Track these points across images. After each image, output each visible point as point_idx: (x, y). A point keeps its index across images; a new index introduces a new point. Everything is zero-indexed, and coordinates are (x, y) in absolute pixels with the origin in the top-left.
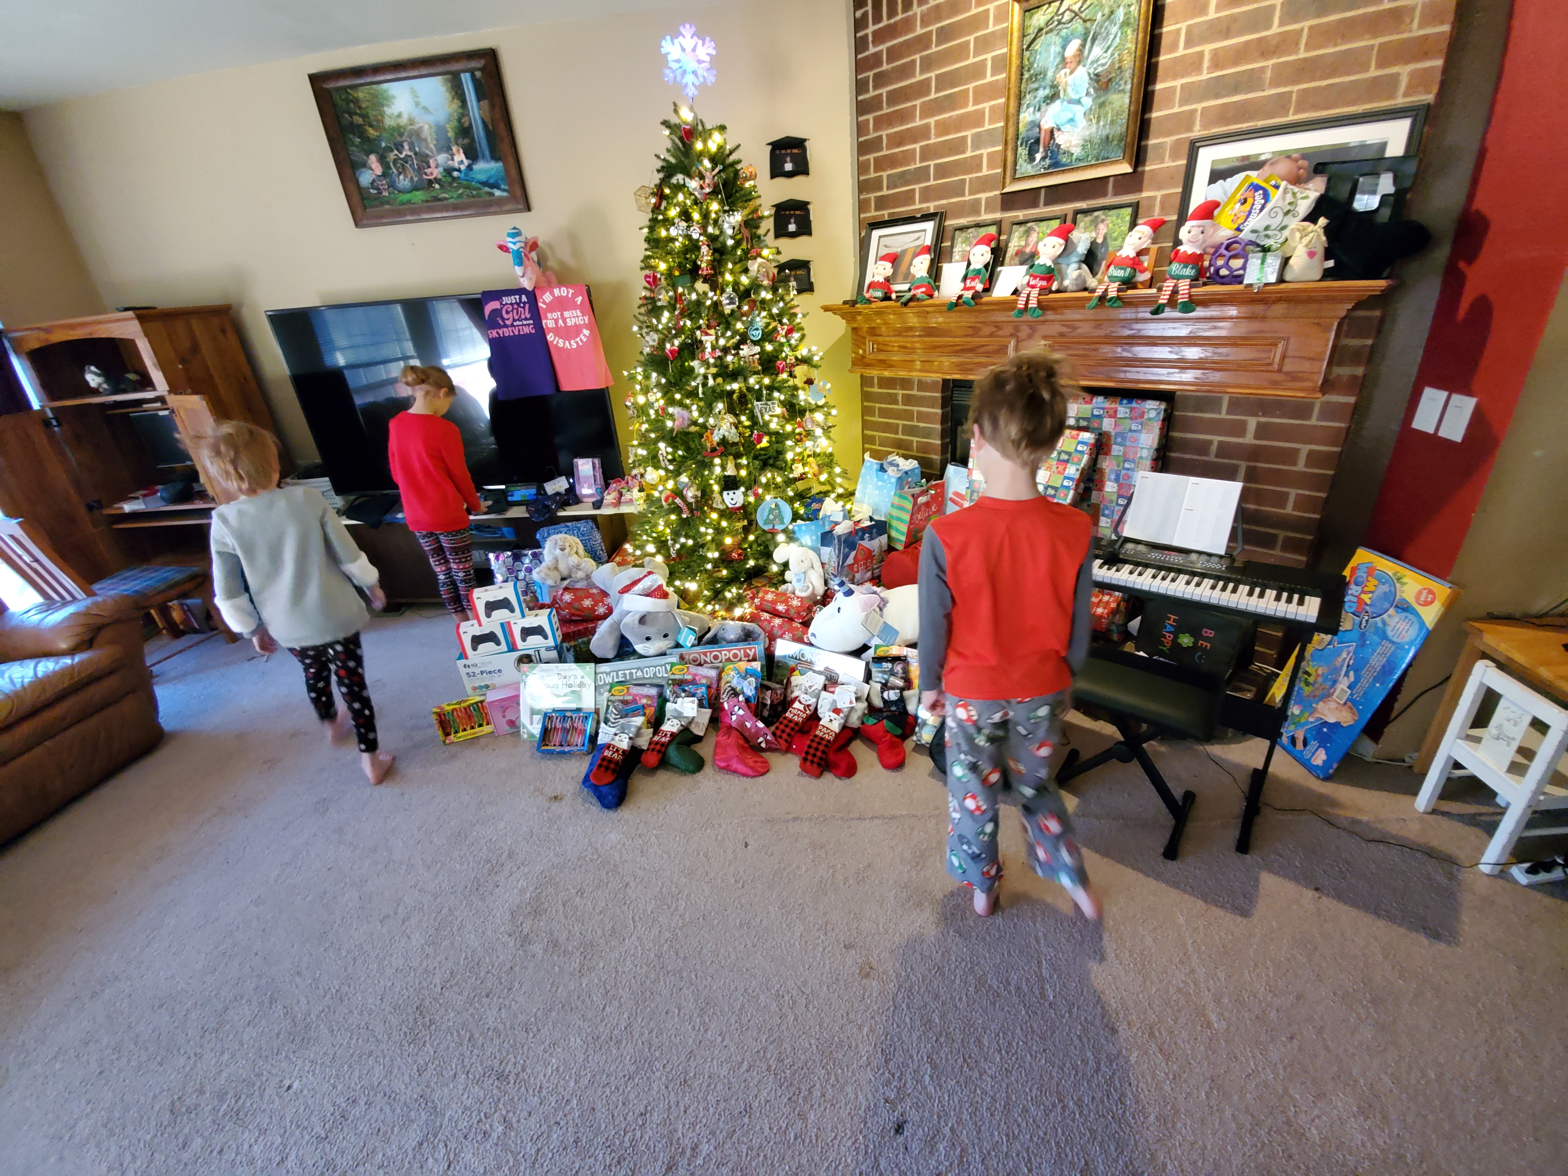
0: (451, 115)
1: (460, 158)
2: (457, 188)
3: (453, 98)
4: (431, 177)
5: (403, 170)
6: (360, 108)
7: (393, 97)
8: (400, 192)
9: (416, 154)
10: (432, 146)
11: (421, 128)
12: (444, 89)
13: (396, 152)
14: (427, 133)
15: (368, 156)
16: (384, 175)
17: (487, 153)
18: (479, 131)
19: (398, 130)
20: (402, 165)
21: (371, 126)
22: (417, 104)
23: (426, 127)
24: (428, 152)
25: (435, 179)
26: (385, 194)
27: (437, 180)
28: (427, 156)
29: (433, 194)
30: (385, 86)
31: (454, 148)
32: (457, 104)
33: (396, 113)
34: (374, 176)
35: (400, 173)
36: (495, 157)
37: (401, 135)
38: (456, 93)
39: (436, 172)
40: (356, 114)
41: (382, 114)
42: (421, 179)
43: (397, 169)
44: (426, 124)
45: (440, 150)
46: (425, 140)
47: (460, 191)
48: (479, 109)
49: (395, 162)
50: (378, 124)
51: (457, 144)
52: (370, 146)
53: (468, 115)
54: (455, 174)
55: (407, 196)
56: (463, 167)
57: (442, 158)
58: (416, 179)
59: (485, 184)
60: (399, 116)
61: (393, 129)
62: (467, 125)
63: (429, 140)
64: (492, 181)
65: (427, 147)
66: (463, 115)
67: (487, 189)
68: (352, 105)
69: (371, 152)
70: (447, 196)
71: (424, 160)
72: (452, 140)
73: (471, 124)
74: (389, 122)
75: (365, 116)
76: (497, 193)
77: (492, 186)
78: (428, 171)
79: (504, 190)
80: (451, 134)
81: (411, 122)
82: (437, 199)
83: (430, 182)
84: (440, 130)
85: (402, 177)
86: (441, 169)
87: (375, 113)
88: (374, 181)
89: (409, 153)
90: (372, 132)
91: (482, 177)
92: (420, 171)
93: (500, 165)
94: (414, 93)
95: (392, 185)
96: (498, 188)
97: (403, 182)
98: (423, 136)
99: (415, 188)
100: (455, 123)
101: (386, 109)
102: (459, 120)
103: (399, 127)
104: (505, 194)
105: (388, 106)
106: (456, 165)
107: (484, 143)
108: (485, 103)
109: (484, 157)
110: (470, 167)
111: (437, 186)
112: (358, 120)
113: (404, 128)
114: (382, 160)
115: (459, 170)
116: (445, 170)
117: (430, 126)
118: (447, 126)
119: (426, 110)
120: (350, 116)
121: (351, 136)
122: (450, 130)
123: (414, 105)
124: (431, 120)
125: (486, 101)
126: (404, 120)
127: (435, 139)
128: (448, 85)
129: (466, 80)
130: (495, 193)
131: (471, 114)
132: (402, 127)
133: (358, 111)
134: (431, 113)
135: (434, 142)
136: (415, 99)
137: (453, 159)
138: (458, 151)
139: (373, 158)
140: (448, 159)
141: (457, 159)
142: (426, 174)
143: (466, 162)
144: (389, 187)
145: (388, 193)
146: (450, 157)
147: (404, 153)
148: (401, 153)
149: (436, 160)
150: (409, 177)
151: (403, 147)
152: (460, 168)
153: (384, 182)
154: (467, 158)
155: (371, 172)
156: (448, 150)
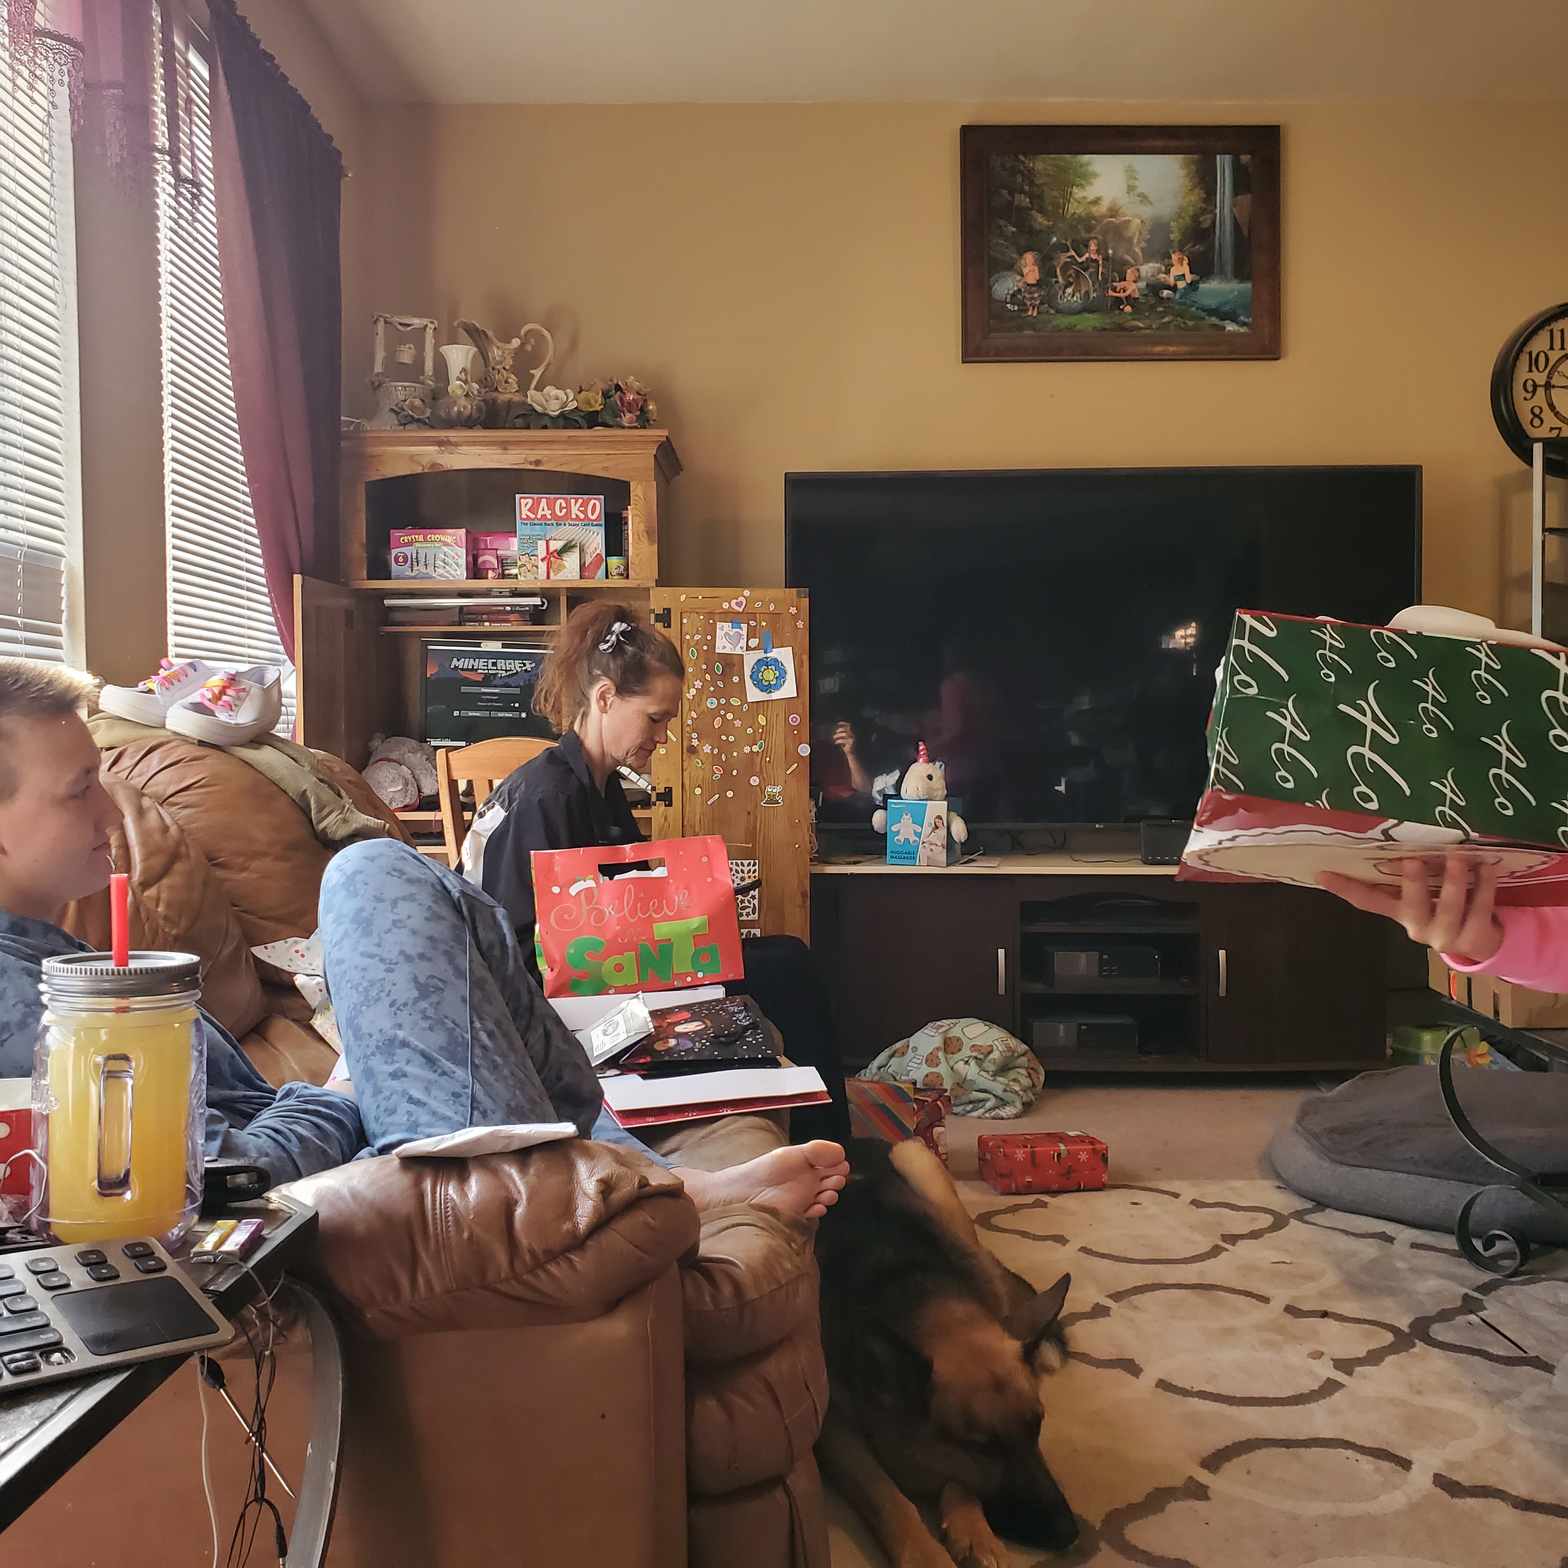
0: (1182, 209)
1: (1181, 269)
2: (1163, 315)
3: (1194, 187)
4: (1121, 295)
5: (1074, 281)
6: (1032, 183)
7: (1095, 175)
8: (1058, 311)
9: (1106, 259)
10: (1137, 250)
11: (1127, 223)
12: (1182, 173)
13: (1073, 253)
14: (1136, 230)
15: (1021, 254)
16: (1039, 284)
17: (1229, 268)
18: (1224, 236)
19: (1088, 222)
20: (1074, 272)
21: (1041, 211)
22: (1131, 189)
23: (1138, 221)
24: (1127, 257)
25: (1128, 298)
26: (1033, 312)
27: (1130, 300)
28: (1126, 264)
29: (1118, 320)
30: (1086, 158)
31: (1175, 257)
32: (1197, 196)
33: (1091, 197)
34: (1021, 285)
35: (1068, 285)
36: (1241, 274)
37: (1090, 229)
38: (1202, 180)
39: (1132, 288)
40: (1022, 192)
41: (1068, 197)
42: (1103, 296)
43: (1066, 277)
44: (1137, 218)
45: (1149, 256)
46: (1130, 240)
47: (1166, 319)
49: (1065, 267)
50: (1056, 211)
51: (1181, 251)
52: (1031, 240)
53: (1213, 212)
54: (1166, 293)
55: (1073, 319)
56: (1181, 285)
57: (1148, 269)
58: (1093, 295)
59: (1211, 312)
60: (1096, 202)
61: (1080, 219)
62: (1206, 225)
63: (1135, 241)
64: (1227, 308)
65: (1129, 251)
66: (1203, 211)
67: (1214, 320)
68: (1019, 179)
69: (1031, 249)
70: (1141, 325)
71: (1119, 269)
72: (1176, 245)
73: (1213, 224)
74: (1073, 208)
75: (1037, 198)
76: (1231, 327)
77: (1224, 316)
78: (1119, 285)
79: (1244, 324)
80: (1175, 236)
81: (1113, 212)
82: (1122, 328)
83: (1119, 301)
84: (1159, 228)
85: (1069, 290)
86: (1142, 285)
87: (1055, 193)
88: (1019, 290)
89: (1094, 257)
90: (1040, 220)
91: (1211, 302)
92: (1106, 283)
93: (1248, 286)
94: (1131, 173)
95: (1049, 300)
96: (1234, 320)
97: (1071, 297)
98: (1129, 234)
99: (1088, 309)
100: (1188, 220)
101: (1075, 190)
102: (1195, 218)
103: (1090, 217)
104: (1243, 330)
105: (1082, 186)
106: (1171, 281)
107: (1228, 254)
108: (1246, 199)
109: (1222, 272)
110: (1193, 286)
111: (1128, 309)
112: (1025, 201)
113: (1099, 219)
114: (1045, 262)
115: (1174, 289)
116: (1147, 285)
117: (1142, 222)
118: (1172, 224)
119: (1144, 198)
120: (1011, 193)
121: (1002, 222)
122: (1175, 229)
123: (1125, 188)
124: (1147, 212)
125: (1250, 196)
126: (1103, 208)
127: (1148, 241)
128: (1193, 168)
129: (1223, 164)
130: (1224, 328)
131: (1218, 211)
132: (1094, 218)
133: (1027, 188)
134: (1151, 204)
135: (1144, 244)
136: (1131, 182)
137: (1168, 272)
138: (1181, 261)
139: (1029, 257)
140: (1160, 271)
141: (1175, 271)
142: (1114, 289)
143: (1189, 278)
144: (1042, 303)
145: (1038, 312)
146: (1163, 269)
147: (1087, 255)
148: (1080, 257)
149: (1138, 270)
150: (1083, 291)
151: (1087, 246)
152: (1176, 285)
153: (1036, 295)
154: (1191, 272)
155: (1019, 278)
156: (1165, 257)
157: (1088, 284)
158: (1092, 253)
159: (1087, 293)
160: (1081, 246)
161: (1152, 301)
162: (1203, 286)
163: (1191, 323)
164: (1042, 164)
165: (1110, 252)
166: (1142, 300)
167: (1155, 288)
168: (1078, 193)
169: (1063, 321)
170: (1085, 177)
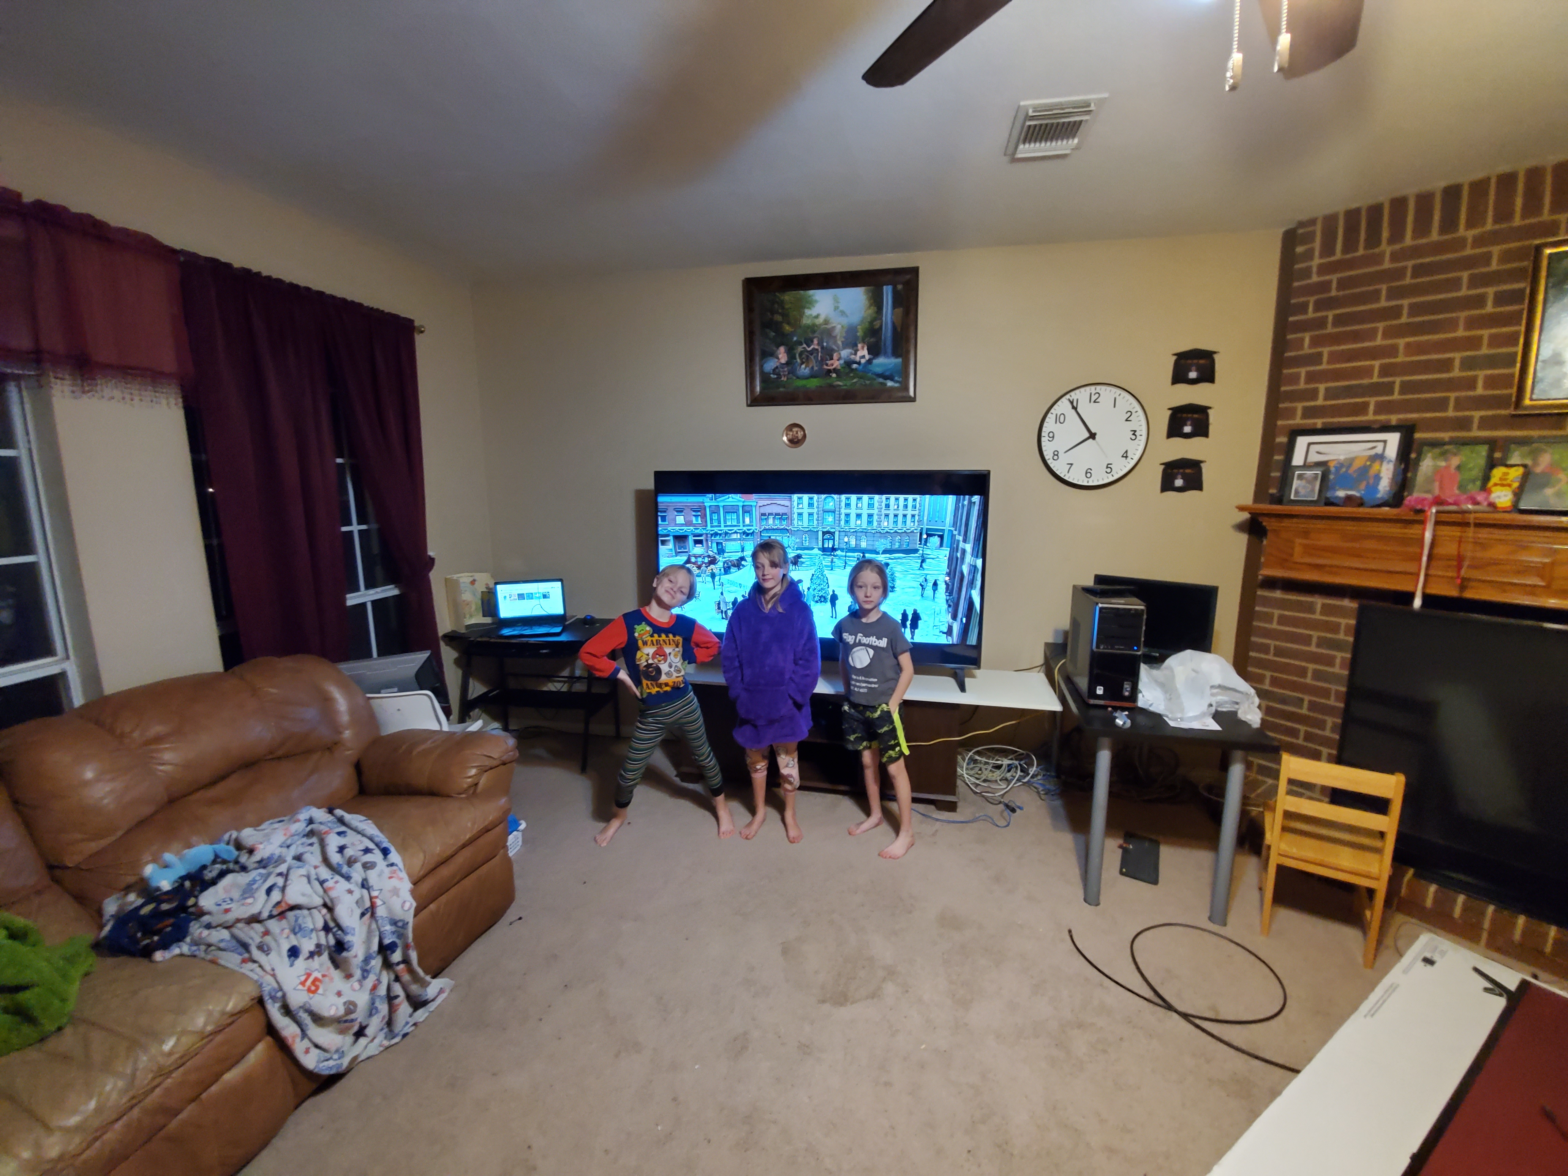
0: (864, 318)
1: (863, 352)
2: (854, 378)
3: (871, 306)
4: (831, 368)
5: (805, 360)
6: (783, 308)
7: (816, 301)
8: (798, 378)
9: (822, 348)
10: (840, 343)
11: (834, 328)
12: (864, 297)
13: (805, 346)
14: (839, 331)
15: (778, 347)
16: (787, 364)
17: (889, 350)
18: (887, 333)
19: (813, 328)
20: (806, 357)
21: (789, 323)
22: (836, 308)
23: (839, 327)
25: (834, 369)
26: (784, 379)
27: (835, 370)
28: (833, 351)
29: (828, 381)
30: (811, 292)
31: (860, 346)
32: (872, 311)
33: (815, 314)
34: (778, 364)
35: (802, 363)
36: (896, 354)
37: (814, 332)
38: (875, 301)
39: (836, 364)
40: (778, 313)
41: (802, 314)
42: (821, 368)
43: (801, 359)
44: (839, 324)
45: (845, 346)
46: (835, 337)
47: (855, 380)
48: (893, 314)
49: (801, 354)
50: (796, 323)
51: (864, 343)
52: (783, 339)
53: (881, 319)
54: (855, 366)
55: (804, 382)
56: (863, 361)
57: (845, 353)
58: (816, 368)
59: (880, 375)
60: (817, 317)
61: (808, 327)
62: (877, 327)
63: (838, 337)
64: (888, 373)
65: (835, 343)
66: (876, 319)
67: (881, 380)
68: (776, 306)
69: (783, 345)
70: (841, 384)
71: (829, 353)
72: (860, 339)
73: (881, 326)
74: (806, 321)
75: (785, 315)
76: (890, 384)
77: (887, 378)
78: (829, 362)
79: (897, 382)
80: (860, 334)
81: (826, 322)
82: (831, 386)
83: (829, 371)
84: (851, 330)
85: (803, 366)
86: (842, 362)
87: (795, 313)
88: (777, 367)
89: (816, 347)
90: (787, 328)
91: (879, 370)
92: (823, 361)
93: (899, 360)
94: (836, 300)
96: (892, 379)
97: (804, 370)
98: (835, 333)
100: (867, 325)
101: (806, 311)
102: (871, 323)
103: (814, 325)
104: (897, 385)
105: (809, 308)
106: (858, 359)
107: (889, 342)
108: (900, 310)
109: (885, 353)
110: (869, 362)
111: (834, 375)
112: (778, 318)
113: (818, 326)
114: (790, 352)
115: (859, 363)
117: (842, 327)
118: (859, 327)
119: (843, 313)
120: (772, 314)
121: (768, 330)
122: (860, 330)
123: (833, 309)
124: (845, 321)
125: (902, 309)
126: (821, 320)
127: (844, 337)
128: (871, 294)
129: (888, 292)
130: (886, 385)
131: (884, 319)
132: (816, 326)
133: (780, 311)
134: (847, 316)
135: (843, 340)
136: (836, 305)
137: (855, 354)
138: (863, 348)
139: (782, 349)
140: (851, 354)
141: (860, 354)
142: (827, 365)
143: (867, 357)
144: (789, 373)
145: (788, 379)
146: (853, 352)
147: (812, 347)
148: (809, 347)
149: (840, 354)
150: (811, 366)
151: (812, 341)
152: (860, 362)
153: (786, 369)
154: (869, 354)
155: (776, 360)
156: (854, 346)
157: (813, 363)
158: (815, 345)
159: (812, 368)
160: (809, 342)
161: (847, 370)
162: (875, 361)
163: (868, 382)
164: (788, 297)
165: (825, 344)
166: (842, 370)
167: (848, 363)
168: (808, 312)
169: (800, 383)
170: (810, 303)
